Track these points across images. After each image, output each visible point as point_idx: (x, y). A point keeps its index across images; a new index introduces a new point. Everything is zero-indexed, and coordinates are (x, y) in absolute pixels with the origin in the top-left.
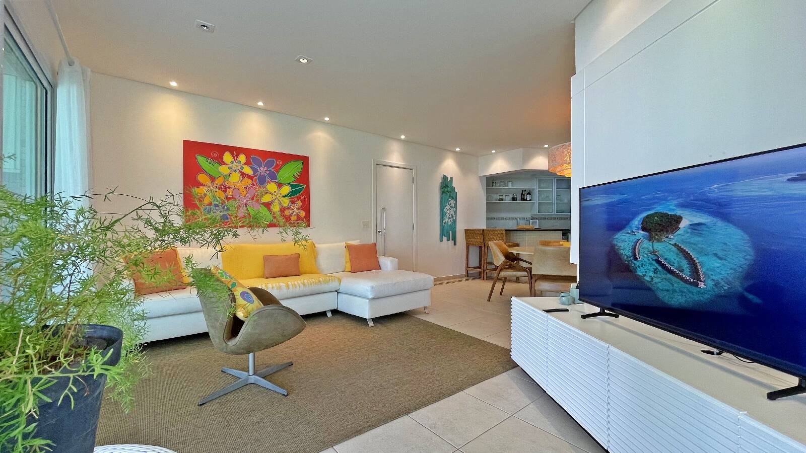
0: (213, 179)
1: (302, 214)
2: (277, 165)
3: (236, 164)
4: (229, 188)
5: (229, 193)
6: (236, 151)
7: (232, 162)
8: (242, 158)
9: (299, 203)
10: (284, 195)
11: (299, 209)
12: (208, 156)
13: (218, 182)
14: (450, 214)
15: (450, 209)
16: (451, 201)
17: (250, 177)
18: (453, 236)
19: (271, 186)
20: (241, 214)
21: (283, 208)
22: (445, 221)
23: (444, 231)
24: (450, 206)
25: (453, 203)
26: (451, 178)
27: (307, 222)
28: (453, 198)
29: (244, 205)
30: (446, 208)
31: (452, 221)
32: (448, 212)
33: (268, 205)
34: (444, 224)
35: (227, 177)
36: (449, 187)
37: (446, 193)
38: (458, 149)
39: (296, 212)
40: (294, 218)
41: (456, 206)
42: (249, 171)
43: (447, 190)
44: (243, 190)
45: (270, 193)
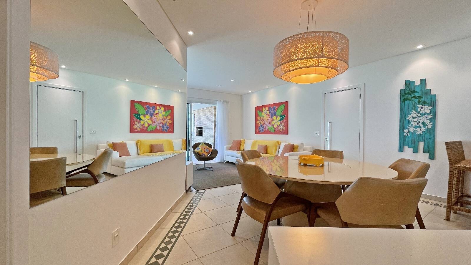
0: (261, 118)
1: (284, 128)
2: (276, 109)
5: (264, 122)
6: (265, 106)
7: (265, 111)
8: (267, 108)
9: (283, 124)
10: (278, 120)
12: (259, 110)
14: (419, 122)
15: (419, 117)
16: (422, 108)
17: (269, 115)
18: (426, 148)
19: (274, 118)
20: (266, 129)
21: (278, 126)
22: (409, 131)
23: (405, 141)
24: (419, 113)
25: (426, 109)
26: (423, 81)
27: (286, 132)
28: (425, 103)
29: (267, 126)
30: (410, 116)
31: (424, 131)
32: (416, 120)
33: (273, 125)
34: (405, 134)
35: (263, 117)
36: (417, 92)
37: (410, 100)
38: (420, 47)
39: (282, 127)
40: (281, 130)
41: (433, 112)
42: (268, 113)
43: (413, 96)
44: (267, 120)
45: (274, 121)
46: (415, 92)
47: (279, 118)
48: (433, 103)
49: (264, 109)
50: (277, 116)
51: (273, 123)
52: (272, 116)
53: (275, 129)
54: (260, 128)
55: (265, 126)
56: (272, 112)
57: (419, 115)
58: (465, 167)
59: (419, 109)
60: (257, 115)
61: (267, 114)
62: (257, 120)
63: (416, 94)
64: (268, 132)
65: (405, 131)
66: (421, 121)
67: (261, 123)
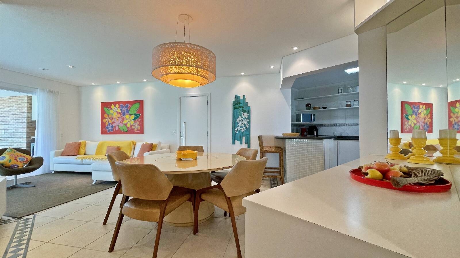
0: (108, 115)
1: (139, 128)
2: (129, 107)
3: (115, 108)
4: (113, 118)
5: (113, 120)
6: (115, 103)
7: (114, 108)
8: (117, 106)
9: (138, 123)
10: (132, 119)
11: (138, 125)
12: (107, 107)
13: (110, 117)
14: (242, 124)
15: (243, 120)
16: (244, 114)
17: (120, 113)
18: (246, 141)
19: (127, 116)
20: (117, 128)
21: (131, 126)
22: (237, 130)
23: (236, 137)
24: (242, 117)
25: (246, 115)
26: (244, 96)
27: (142, 131)
28: (245, 111)
29: (117, 125)
30: (238, 120)
31: (245, 129)
32: (241, 122)
33: (126, 125)
34: (236, 132)
35: (112, 114)
36: (241, 104)
37: (238, 108)
38: (243, 74)
39: (137, 127)
40: (136, 130)
41: (249, 117)
42: (119, 111)
43: (239, 106)
44: (117, 119)
45: (127, 119)
46: (240, 103)
47: (133, 117)
48: (249, 112)
49: (113, 106)
50: (130, 115)
51: (125, 122)
52: (124, 114)
53: (128, 128)
54: (108, 128)
55: (114, 125)
56: (124, 110)
57: (243, 119)
58: (267, 150)
59: (243, 115)
60: (103, 113)
61: (117, 112)
62: (103, 118)
63: (241, 105)
64: (119, 132)
65: (236, 130)
66: (244, 123)
67: (109, 122)
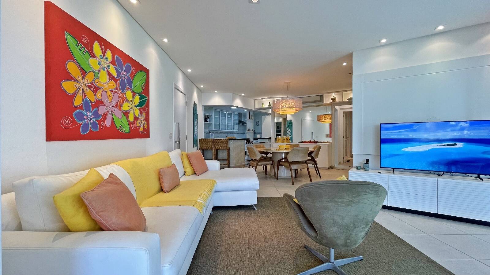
0: (84, 73)
1: (146, 125)
2: (133, 72)
3: (104, 60)
4: (99, 88)
5: (98, 95)
7: (101, 57)
8: (109, 55)
9: (144, 115)
10: (136, 105)
11: (144, 120)
13: (89, 78)
17: (115, 80)
20: (108, 123)
21: (135, 119)
27: (148, 133)
28: (197, 118)
29: (110, 111)
33: (126, 114)
38: (202, 86)
39: (143, 123)
40: (140, 129)
42: (113, 72)
44: (110, 93)
45: (128, 101)
47: (137, 99)
50: (134, 94)
51: (125, 107)
52: (124, 86)
53: (130, 123)
54: (81, 117)
55: (102, 110)
56: (124, 75)
61: (110, 74)
67: (85, 96)
